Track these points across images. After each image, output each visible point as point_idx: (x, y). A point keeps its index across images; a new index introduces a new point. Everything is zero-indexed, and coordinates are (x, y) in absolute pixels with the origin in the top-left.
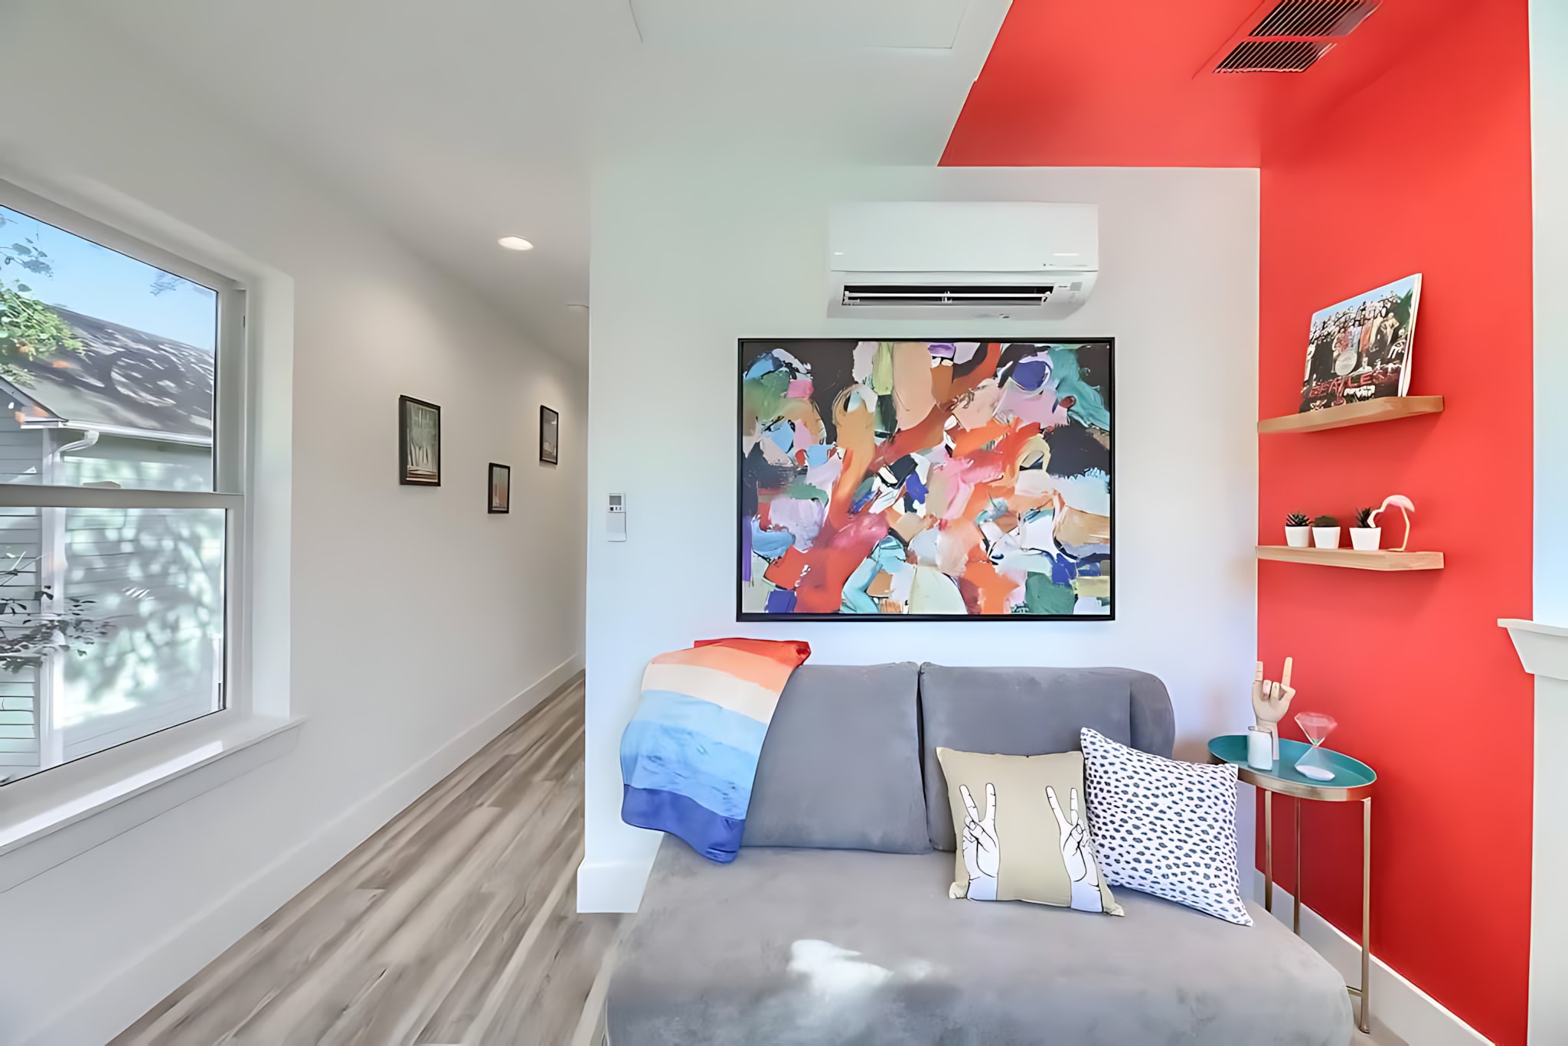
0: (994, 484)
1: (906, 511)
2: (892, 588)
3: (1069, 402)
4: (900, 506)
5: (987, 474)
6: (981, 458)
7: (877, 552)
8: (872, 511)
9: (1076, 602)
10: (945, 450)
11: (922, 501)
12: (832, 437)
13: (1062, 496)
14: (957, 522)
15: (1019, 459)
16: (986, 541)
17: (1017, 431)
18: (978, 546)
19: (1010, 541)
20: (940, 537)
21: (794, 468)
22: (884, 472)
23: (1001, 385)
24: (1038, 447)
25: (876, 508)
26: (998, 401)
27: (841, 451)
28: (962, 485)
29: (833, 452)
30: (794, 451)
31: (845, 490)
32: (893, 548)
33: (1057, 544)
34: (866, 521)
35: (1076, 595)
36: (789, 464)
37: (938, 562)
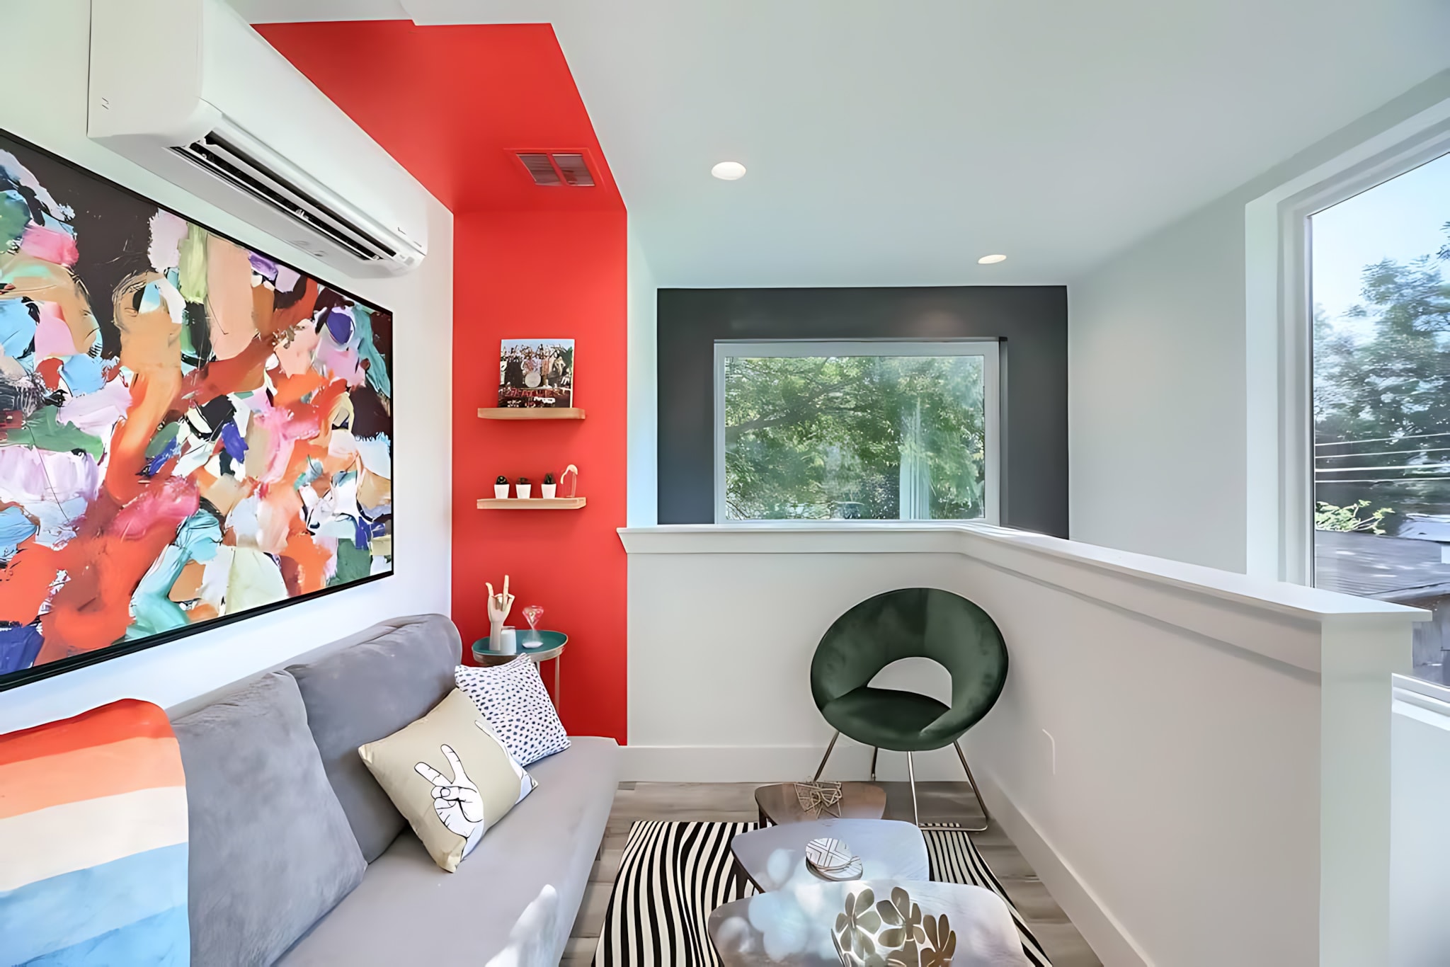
0: (311, 443)
1: (222, 474)
2: (205, 582)
3: (365, 364)
4: (214, 466)
5: (304, 430)
6: (301, 411)
7: (183, 534)
8: (176, 472)
9: (371, 562)
10: (266, 394)
11: (241, 460)
12: (112, 346)
13: (362, 458)
14: (279, 486)
15: (331, 415)
16: (305, 508)
17: (330, 385)
18: (298, 515)
19: (326, 508)
20: (260, 507)
21: (35, 392)
22: (194, 415)
23: (318, 330)
24: (344, 407)
25: (184, 468)
26: (315, 346)
27: (128, 374)
28: (283, 442)
29: (112, 374)
30: (35, 360)
31: (134, 440)
32: (205, 526)
33: (359, 508)
34: (168, 488)
35: (372, 556)
36: (25, 383)
37: (259, 537)
